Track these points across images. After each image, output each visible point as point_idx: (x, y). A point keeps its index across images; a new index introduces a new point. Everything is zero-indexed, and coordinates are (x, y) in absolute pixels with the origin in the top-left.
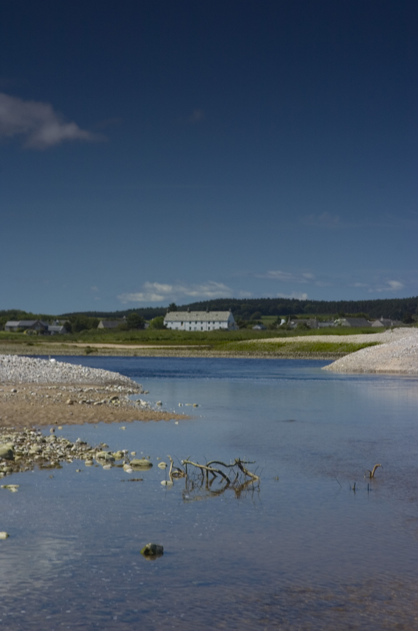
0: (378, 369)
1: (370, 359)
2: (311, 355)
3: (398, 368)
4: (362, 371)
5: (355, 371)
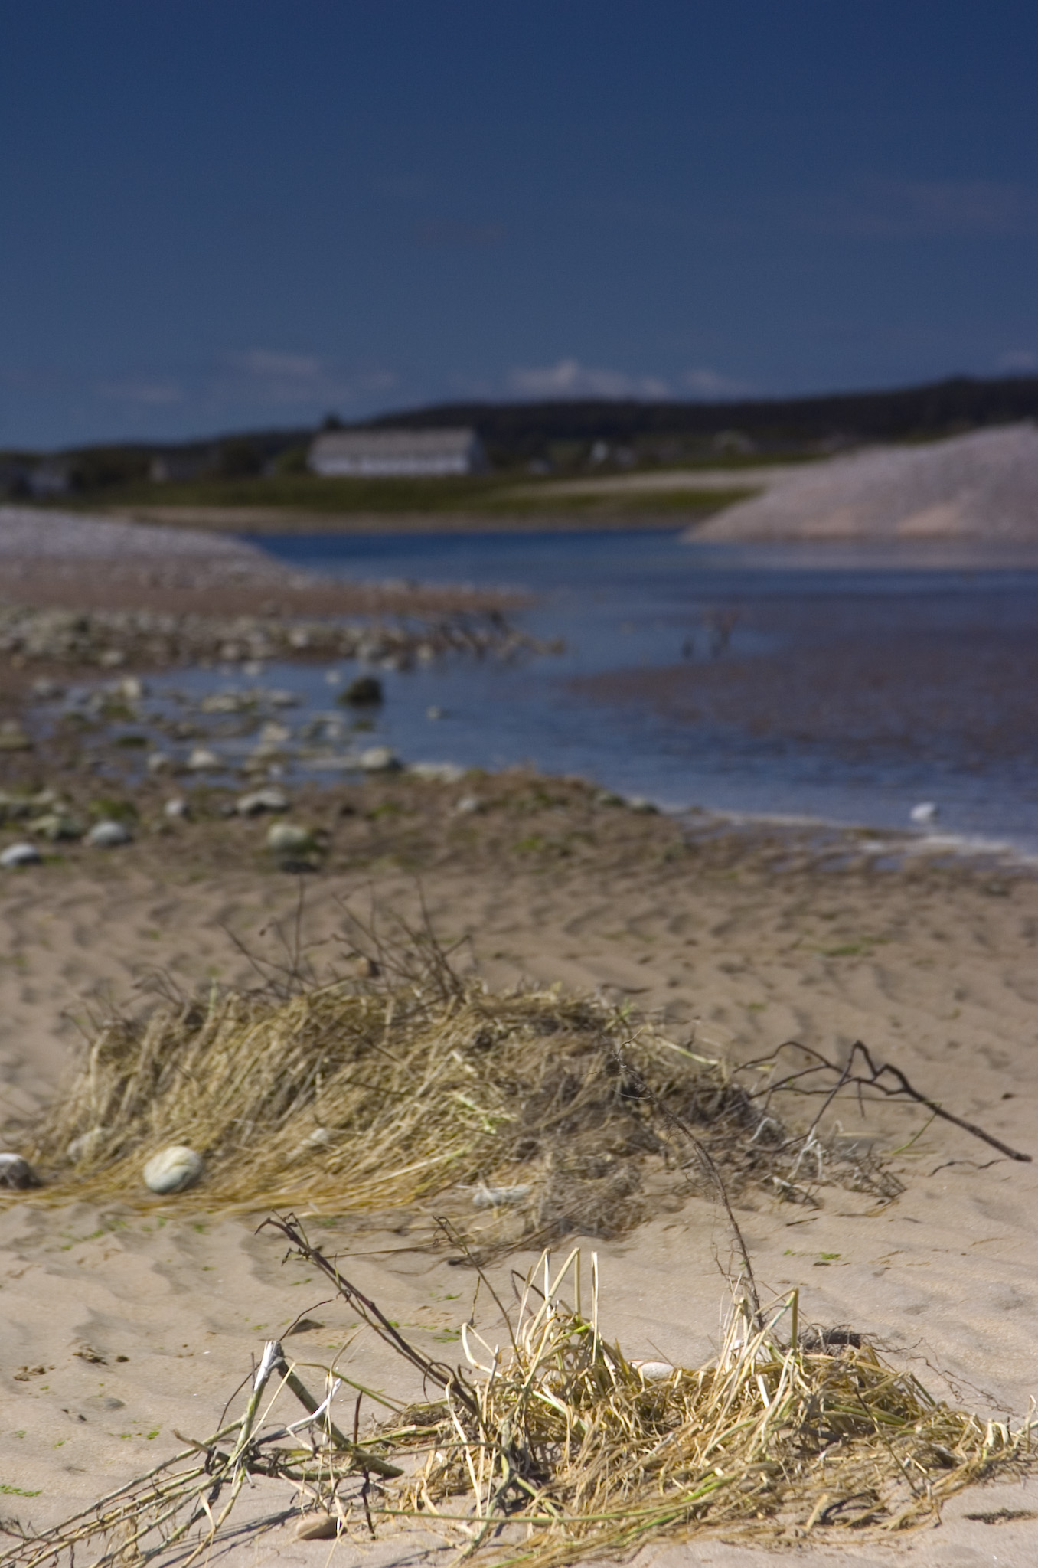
0: (808, 531)
3: (849, 526)
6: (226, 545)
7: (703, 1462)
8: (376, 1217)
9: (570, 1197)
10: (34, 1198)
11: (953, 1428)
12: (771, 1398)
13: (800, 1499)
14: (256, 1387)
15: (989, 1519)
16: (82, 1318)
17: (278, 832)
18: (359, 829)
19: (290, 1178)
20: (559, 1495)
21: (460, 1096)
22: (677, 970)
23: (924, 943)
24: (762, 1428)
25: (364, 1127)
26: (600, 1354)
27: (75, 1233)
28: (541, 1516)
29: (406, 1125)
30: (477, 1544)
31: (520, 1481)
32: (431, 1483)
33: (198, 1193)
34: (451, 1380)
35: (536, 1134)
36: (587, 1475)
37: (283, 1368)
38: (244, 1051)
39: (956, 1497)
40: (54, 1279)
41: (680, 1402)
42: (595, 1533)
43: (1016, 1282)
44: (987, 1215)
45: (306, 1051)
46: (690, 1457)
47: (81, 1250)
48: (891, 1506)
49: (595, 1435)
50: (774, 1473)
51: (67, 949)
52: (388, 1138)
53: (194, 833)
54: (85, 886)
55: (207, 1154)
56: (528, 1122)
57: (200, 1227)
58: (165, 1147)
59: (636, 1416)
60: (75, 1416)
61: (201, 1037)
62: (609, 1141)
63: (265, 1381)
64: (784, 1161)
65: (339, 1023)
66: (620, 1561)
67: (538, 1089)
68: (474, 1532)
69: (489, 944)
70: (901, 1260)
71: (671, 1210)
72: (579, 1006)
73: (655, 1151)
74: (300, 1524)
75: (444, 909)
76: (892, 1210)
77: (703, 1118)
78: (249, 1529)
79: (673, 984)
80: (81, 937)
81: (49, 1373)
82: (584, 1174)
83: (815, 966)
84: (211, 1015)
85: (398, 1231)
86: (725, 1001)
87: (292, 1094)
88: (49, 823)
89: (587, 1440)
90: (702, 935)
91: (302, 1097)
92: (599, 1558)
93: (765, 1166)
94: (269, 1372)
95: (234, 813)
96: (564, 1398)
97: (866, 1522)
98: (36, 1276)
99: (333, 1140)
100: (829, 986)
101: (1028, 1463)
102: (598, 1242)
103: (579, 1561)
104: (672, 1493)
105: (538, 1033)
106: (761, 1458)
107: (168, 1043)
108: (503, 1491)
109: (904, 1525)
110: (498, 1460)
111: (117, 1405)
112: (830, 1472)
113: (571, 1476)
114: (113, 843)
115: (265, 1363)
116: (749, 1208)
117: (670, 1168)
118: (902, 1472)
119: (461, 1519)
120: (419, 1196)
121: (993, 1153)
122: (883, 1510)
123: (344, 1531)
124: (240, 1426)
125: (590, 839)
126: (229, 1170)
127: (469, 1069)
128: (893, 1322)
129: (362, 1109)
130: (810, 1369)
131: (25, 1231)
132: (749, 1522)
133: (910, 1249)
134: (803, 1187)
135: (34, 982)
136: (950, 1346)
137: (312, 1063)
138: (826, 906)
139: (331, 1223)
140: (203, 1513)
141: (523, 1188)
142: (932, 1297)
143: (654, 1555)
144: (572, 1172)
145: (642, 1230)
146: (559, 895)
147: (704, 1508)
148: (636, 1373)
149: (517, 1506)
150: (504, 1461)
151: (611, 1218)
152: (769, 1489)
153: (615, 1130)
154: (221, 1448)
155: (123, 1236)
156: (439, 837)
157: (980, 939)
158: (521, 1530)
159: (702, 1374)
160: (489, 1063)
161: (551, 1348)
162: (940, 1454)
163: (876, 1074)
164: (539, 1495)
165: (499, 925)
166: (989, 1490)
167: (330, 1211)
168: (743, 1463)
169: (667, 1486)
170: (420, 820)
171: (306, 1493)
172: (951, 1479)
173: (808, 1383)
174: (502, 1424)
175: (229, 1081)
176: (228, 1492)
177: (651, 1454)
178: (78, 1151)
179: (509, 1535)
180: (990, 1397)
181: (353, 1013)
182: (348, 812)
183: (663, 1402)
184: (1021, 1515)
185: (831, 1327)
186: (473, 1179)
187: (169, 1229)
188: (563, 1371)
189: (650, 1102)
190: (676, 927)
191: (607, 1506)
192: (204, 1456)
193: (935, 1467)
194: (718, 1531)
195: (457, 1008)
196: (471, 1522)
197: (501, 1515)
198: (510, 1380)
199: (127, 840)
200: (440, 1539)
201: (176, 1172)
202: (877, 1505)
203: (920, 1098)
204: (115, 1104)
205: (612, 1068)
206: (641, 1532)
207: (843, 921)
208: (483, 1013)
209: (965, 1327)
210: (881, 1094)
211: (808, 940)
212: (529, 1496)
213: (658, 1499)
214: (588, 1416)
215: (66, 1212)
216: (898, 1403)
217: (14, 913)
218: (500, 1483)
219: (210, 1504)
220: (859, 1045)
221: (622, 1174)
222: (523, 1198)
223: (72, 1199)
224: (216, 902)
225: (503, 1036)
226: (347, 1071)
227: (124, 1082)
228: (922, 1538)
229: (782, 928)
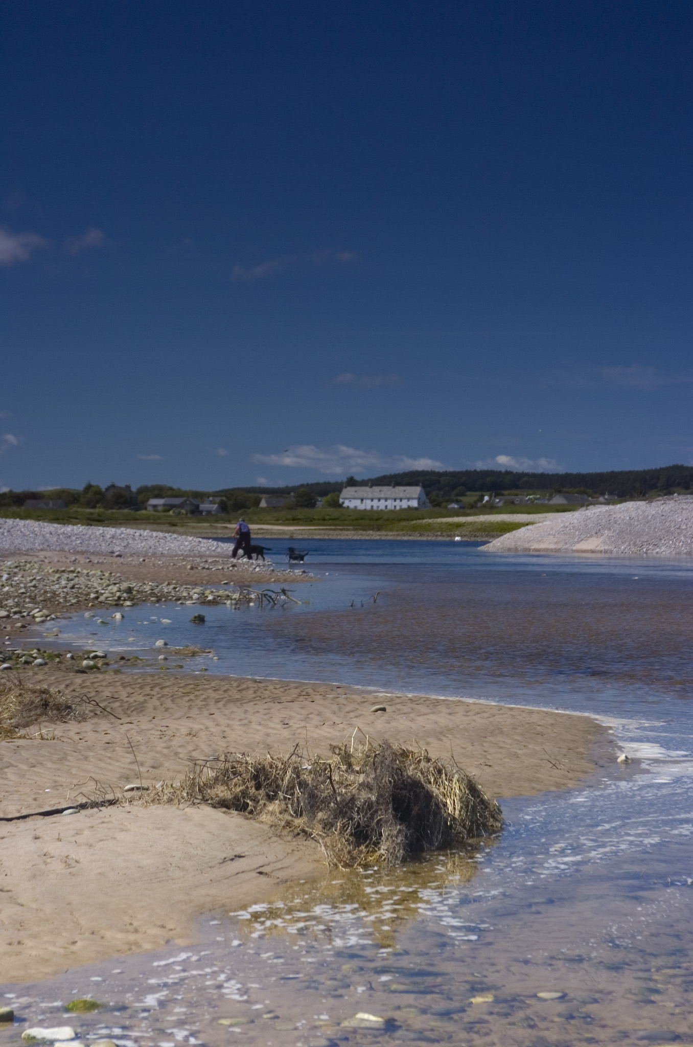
0: (533, 547)
1: (527, 537)
3: (552, 546)
4: (516, 549)
5: (509, 550)
56: (22, 709)
62: (35, 713)
64: (68, 717)
67: (26, 703)
71: (41, 724)
73: (44, 715)
77: (58, 709)
93: (63, 717)
95: (88, 658)
114: (41, 665)
117: (46, 717)
160: (19, 699)
182: (123, 658)
189: (49, 707)
208: (23, 690)
225: (24, 694)
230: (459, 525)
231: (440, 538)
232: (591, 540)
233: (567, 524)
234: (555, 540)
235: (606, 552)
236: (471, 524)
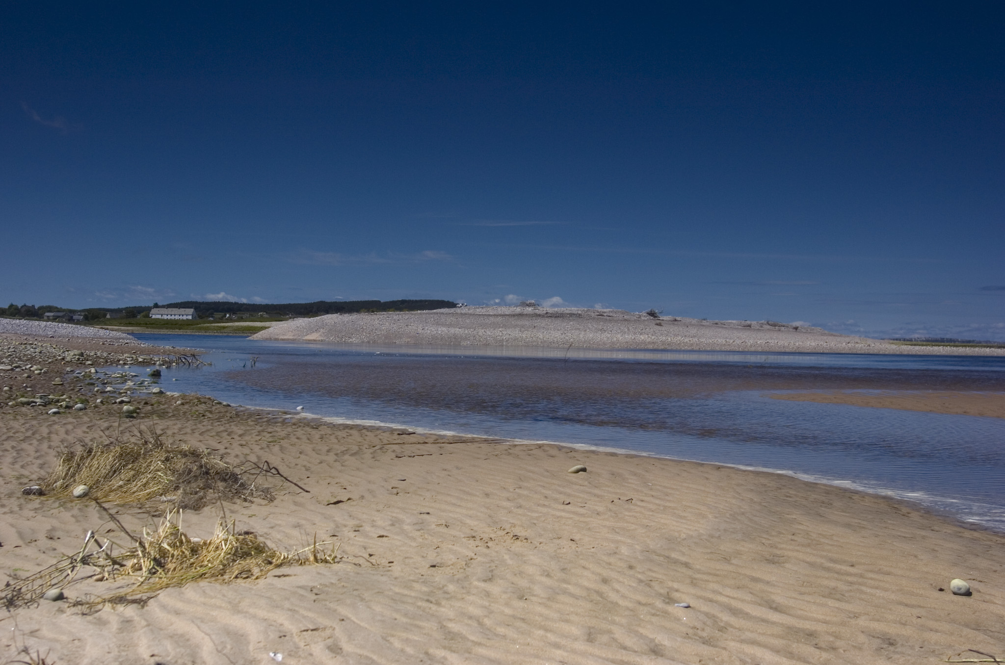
0: (280, 338)
2: (243, 333)
3: (291, 337)
4: (270, 339)
6: (124, 335)
7: (206, 563)
8: (135, 504)
9: (186, 499)
10: (42, 498)
11: (273, 555)
12: (226, 545)
13: (231, 572)
14: (86, 541)
15: (279, 577)
16: (49, 528)
17: (125, 408)
18: (149, 408)
19: (112, 494)
20: (166, 571)
21: (160, 473)
22: (228, 445)
23: (293, 440)
24: (222, 554)
25: (134, 481)
26: (181, 536)
27: (52, 507)
28: (161, 576)
29: (144, 481)
30: (142, 583)
31: (156, 567)
32: (132, 567)
33: (87, 498)
34: (139, 541)
35: (180, 483)
36: (174, 565)
37: (93, 537)
38: (102, 461)
39: (271, 572)
40: (43, 518)
41: (202, 548)
42: (174, 580)
43: (299, 521)
44: (296, 505)
45: (119, 461)
46: (202, 562)
47: (52, 511)
48: (254, 574)
49: (178, 556)
50: (224, 565)
51: (63, 435)
52: (139, 484)
53: (104, 407)
54: (70, 420)
55: (91, 487)
56: (177, 480)
57: (86, 506)
58: (80, 485)
59: (190, 551)
60: (42, 552)
61: (91, 456)
62: (199, 486)
63: (88, 541)
64: (245, 491)
65: (128, 454)
66: (180, 587)
67: (181, 472)
68: (142, 580)
69: (178, 437)
70: (271, 516)
71: (213, 503)
72: (194, 451)
73: (211, 489)
74: (95, 578)
75: (167, 428)
76: (271, 504)
77: (224, 480)
78: (82, 579)
79: (226, 448)
80: (67, 433)
81: (38, 542)
82: (191, 494)
83: (265, 445)
84: (94, 451)
85: (140, 508)
86: (239, 453)
87: (115, 472)
88: (64, 404)
89: (175, 557)
90: (236, 437)
91: (117, 473)
92: (174, 586)
93: (240, 493)
94: (90, 538)
95: (115, 403)
96: (171, 547)
97: (247, 578)
98: (39, 517)
99: (125, 484)
100: (267, 450)
101: (292, 563)
102: (193, 511)
103: (169, 587)
104: (196, 570)
105: (182, 457)
106: (221, 561)
107: (82, 458)
108: (151, 569)
109: (257, 578)
110: (150, 562)
111: (55, 549)
112: (239, 566)
113: (171, 566)
114: (81, 409)
115: (89, 535)
116: (234, 503)
117: (214, 493)
118: (258, 565)
119: (139, 576)
120: (147, 499)
121: (301, 490)
122: (252, 574)
123: (107, 579)
124: (80, 552)
125: (211, 412)
126: (96, 491)
127: (162, 466)
128: (265, 530)
129: (134, 476)
130: (237, 539)
131: (38, 506)
132: (216, 578)
133: (274, 513)
134: (248, 498)
135: (52, 444)
136: (278, 536)
137: (120, 464)
138: (270, 430)
139: (123, 506)
140: (68, 575)
141: (174, 497)
142: (277, 525)
143: (189, 586)
144: (188, 493)
145: (205, 508)
146: (199, 426)
147: (205, 574)
148: (190, 540)
149: (154, 573)
150: (152, 562)
151: (197, 505)
152: (223, 569)
153: (201, 483)
154: (75, 557)
155: (64, 508)
156: (171, 411)
157: (308, 439)
158: (155, 579)
159: (209, 541)
160: (168, 465)
161: (168, 533)
162: (269, 561)
163: (271, 469)
164: (160, 571)
165: (182, 433)
166: (280, 570)
167: (122, 502)
168: (216, 563)
169: (196, 569)
170: (166, 406)
171: (98, 570)
172: (270, 567)
173: (236, 543)
174: (152, 552)
175: (98, 468)
176: (76, 569)
177: (192, 560)
178: (56, 486)
179: (152, 580)
180: (286, 548)
181: (132, 451)
182: (146, 403)
183: (198, 549)
184: (287, 575)
185: (245, 530)
186: (161, 495)
187: (78, 506)
188: (171, 540)
189: (211, 476)
190: (229, 435)
191: (178, 574)
192: (70, 560)
193: (267, 564)
194: (207, 580)
195: (161, 450)
196: (142, 577)
197: (150, 575)
198: (155, 541)
199: (85, 409)
200: (132, 581)
201: (82, 492)
202: (250, 573)
203: (282, 476)
204: (67, 474)
205: (201, 467)
206: (187, 580)
207: (273, 434)
208: (169, 452)
209: (284, 532)
210: (272, 475)
211: (263, 438)
212: (158, 571)
213: (193, 572)
214: (176, 551)
215: (51, 501)
216: (260, 549)
217: (50, 425)
218: (150, 567)
219: (72, 571)
220: (266, 462)
221: (201, 494)
222: (174, 500)
223: (53, 498)
224: (106, 425)
225: (172, 458)
226: (130, 466)
227: (70, 468)
228: (261, 581)
229: (257, 435)
230: (224, 327)
231: (216, 334)
232: (313, 334)
233: (298, 325)
234: (293, 334)
235: (322, 341)
236: (229, 327)
